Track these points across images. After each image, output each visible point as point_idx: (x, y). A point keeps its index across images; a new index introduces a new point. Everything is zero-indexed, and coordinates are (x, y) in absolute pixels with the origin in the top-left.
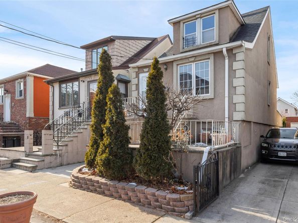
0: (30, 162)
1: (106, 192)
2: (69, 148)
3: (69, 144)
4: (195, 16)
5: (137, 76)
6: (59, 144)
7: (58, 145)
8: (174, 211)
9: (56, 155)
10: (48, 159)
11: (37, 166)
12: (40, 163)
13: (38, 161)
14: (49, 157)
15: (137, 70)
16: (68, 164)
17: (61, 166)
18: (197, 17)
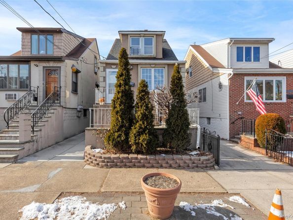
0: (12, 152)
1: (147, 165)
2: (43, 133)
3: (43, 128)
4: (140, 34)
5: (104, 70)
6: (35, 130)
7: (33, 130)
8: (207, 167)
9: (33, 141)
10: (27, 146)
11: (18, 156)
12: (21, 151)
13: (19, 150)
14: (28, 144)
15: (105, 65)
16: (42, 149)
17: (37, 152)
18: (141, 35)
